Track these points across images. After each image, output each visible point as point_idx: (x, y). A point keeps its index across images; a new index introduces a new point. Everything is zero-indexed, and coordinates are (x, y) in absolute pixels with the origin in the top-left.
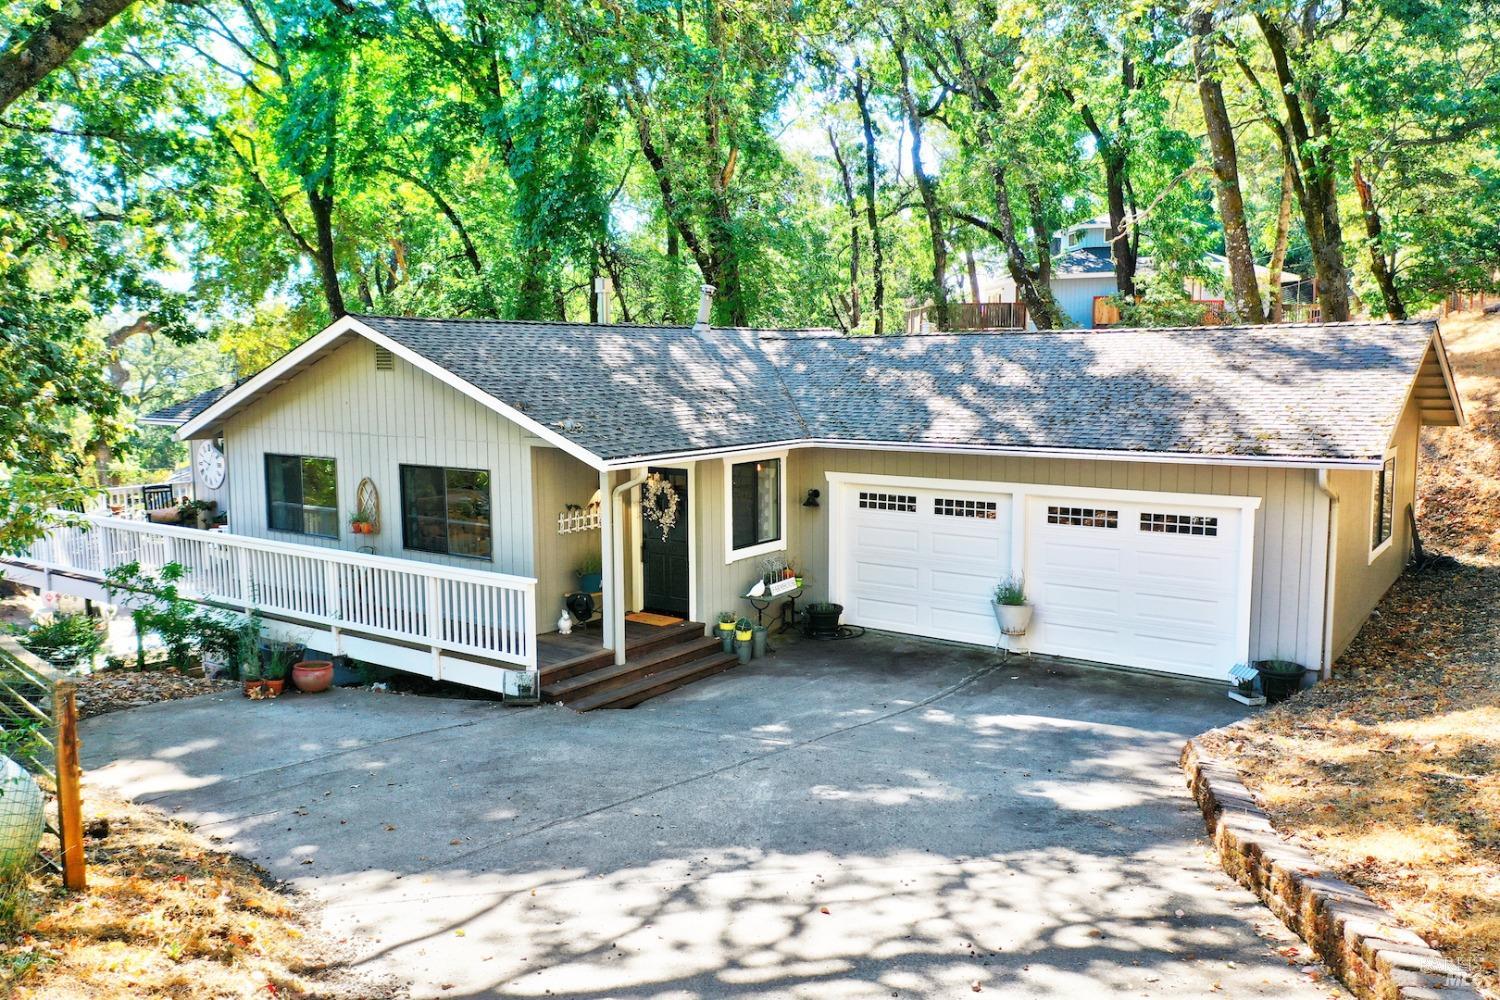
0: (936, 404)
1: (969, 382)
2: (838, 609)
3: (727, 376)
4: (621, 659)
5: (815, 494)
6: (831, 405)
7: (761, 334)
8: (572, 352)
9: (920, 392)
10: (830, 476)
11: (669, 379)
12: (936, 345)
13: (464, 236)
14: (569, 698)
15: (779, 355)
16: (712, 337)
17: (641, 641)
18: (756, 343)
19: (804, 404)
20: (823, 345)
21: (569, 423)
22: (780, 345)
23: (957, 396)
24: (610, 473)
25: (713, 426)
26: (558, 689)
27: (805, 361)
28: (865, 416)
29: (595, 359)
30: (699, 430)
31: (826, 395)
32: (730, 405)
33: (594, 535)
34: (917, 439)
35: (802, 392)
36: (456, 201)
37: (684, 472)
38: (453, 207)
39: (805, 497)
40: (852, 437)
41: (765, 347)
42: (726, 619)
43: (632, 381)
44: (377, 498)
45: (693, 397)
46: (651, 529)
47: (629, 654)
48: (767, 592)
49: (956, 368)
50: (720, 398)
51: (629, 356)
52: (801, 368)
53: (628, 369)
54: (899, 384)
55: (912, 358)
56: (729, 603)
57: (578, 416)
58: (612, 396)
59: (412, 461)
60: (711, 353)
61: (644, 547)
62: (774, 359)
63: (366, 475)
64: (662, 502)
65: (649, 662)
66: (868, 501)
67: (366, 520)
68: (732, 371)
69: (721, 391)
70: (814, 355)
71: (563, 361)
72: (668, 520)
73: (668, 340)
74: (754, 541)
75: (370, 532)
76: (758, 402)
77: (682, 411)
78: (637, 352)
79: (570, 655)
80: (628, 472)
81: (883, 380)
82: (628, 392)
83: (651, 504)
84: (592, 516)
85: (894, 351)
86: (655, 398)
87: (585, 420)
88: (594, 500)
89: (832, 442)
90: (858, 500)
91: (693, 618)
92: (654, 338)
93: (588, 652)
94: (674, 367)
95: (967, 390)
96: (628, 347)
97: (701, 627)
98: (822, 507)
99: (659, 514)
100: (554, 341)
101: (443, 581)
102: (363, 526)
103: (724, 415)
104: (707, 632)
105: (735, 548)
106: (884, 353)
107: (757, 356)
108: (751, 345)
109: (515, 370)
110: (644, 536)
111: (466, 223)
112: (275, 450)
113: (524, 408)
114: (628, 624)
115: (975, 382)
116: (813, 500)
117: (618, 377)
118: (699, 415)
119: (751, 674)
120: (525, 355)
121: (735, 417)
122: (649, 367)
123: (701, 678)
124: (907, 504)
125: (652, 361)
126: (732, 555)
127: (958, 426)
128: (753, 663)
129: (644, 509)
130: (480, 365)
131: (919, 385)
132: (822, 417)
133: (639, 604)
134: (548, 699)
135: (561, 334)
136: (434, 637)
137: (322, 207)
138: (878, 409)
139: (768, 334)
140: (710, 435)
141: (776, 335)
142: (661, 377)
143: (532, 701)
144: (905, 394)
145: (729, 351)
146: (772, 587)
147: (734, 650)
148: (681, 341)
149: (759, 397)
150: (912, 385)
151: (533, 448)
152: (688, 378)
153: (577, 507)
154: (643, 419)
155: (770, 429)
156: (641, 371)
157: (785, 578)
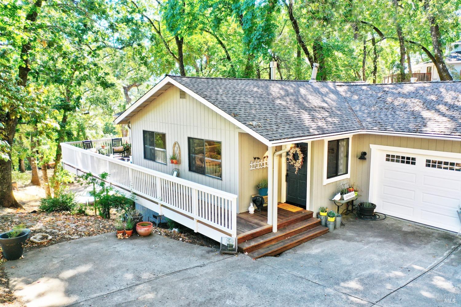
0: (426, 114)
1: (442, 104)
2: (374, 206)
3: (324, 101)
4: (275, 230)
5: (364, 154)
6: (372, 114)
7: (337, 84)
8: (259, 91)
9: (417, 108)
10: (372, 146)
11: (299, 102)
12: (421, 87)
13: (227, 52)
14: (251, 250)
15: (346, 92)
16: (316, 84)
17: (284, 221)
18: (335, 87)
19: (360, 114)
20: (364, 88)
21: (254, 123)
22: (345, 88)
23: (438, 111)
24: (273, 147)
25: (320, 124)
26: (246, 246)
27: (357, 95)
28: (390, 120)
29: (269, 94)
30: (314, 125)
31: (369, 109)
32: (327, 114)
33: (265, 170)
34: (421, 132)
35: (358, 108)
36: (224, 40)
37: (306, 144)
38: (223, 42)
39: (360, 155)
40: (386, 130)
41: (339, 89)
42: (323, 210)
43: (284, 103)
44: (180, 150)
45: (310, 110)
46: (290, 168)
47: (279, 227)
48: (342, 199)
49: (433, 97)
50: (322, 111)
51: (282, 93)
52: (356, 97)
53: (282, 98)
54: (405, 105)
55: (409, 93)
56: (324, 203)
57: (260, 119)
58: (274, 109)
59: (192, 136)
60: (316, 91)
61: (287, 175)
62: (343, 94)
63: (176, 140)
64: (295, 157)
65: (288, 232)
66: (390, 158)
67: (176, 159)
68: (326, 99)
69: (323, 108)
70: (361, 92)
71: (255, 95)
72: (298, 164)
73: (299, 86)
74: (336, 175)
75: (176, 163)
76: (339, 113)
77: (305, 116)
78: (286, 91)
79: (253, 228)
80: (281, 146)
81: (396, 103)
82: (282, 108)
83: (291, 157)
84: (265, 162)
85: (400, 90)
86: (294, 111)
87: (262, 121)
88: (265, 155)
89: (376, 131)
90: (385, 157)
91: (308, 208)
92: (293, 85)
93: (261, 226)
94: (302, 97)
95: (442, 108)
96: (282, 89)
97: (312, 214)
98: (367, 159)
99: (294, 162)
100: (252, 86)
101: (199, 191)
102: (174, 161)
103: (324, 118)
104: (314, 215)
105: (328, 178)
106: (394, 91)
107: (336, 93)
108: (333, 88)
109: (234, 99)
110: (287, 170)
111: (228, 48)
112: (146, 129)
113: (235, 116)
114: (279, 210)
115: (446, 104)
116: (363, 156)
117: (278, 102)
118: (313, 119)
119: (335, 238)
120: (239, 92)
121: (329, 119)
122: (291, 97)
123: (311, 239)
124: (411, 161)
125: (292, 95)
126: (326, 181)
127: (442, 125)
128: (335, 232)
129: (287, 159)
130: (219, 96)
131: (416, 105)
132: (369, 119)
133: (284, 200)
134: (241, 251)
135: (255, 83)
136: (195, 214)
137: (180, 43)
138: (396, 116)
139: (340, 84)
140: (319, 128)
141: (342, 84)
142: (296, 102)
143: (233, 252)
144: (409, 109)
145: (324, 90)
146: (345, 196)
147: (326, 225)
148: (304, 86)
149: (339, 110)
150: (412, 105)
151: (239, 133)
152: (307, 102)
153: (258, 158)
154: (289, 120)
155: (345, 125)
156: (288, 99)
157: (350, 191)
